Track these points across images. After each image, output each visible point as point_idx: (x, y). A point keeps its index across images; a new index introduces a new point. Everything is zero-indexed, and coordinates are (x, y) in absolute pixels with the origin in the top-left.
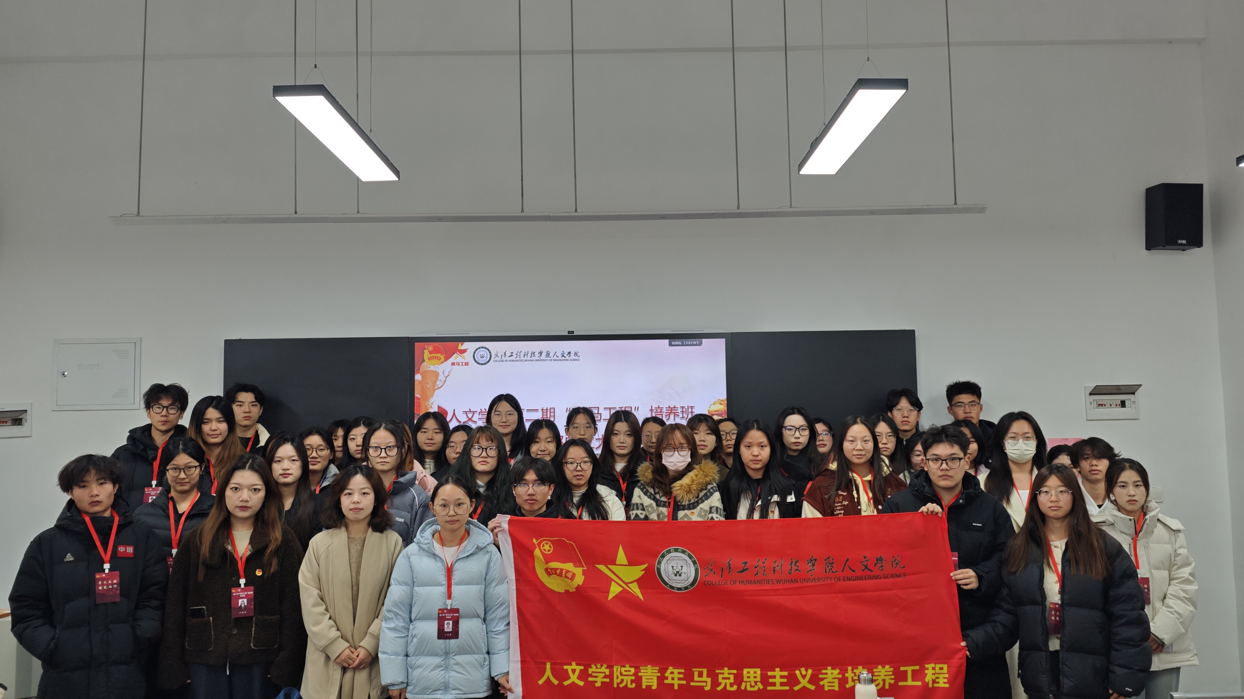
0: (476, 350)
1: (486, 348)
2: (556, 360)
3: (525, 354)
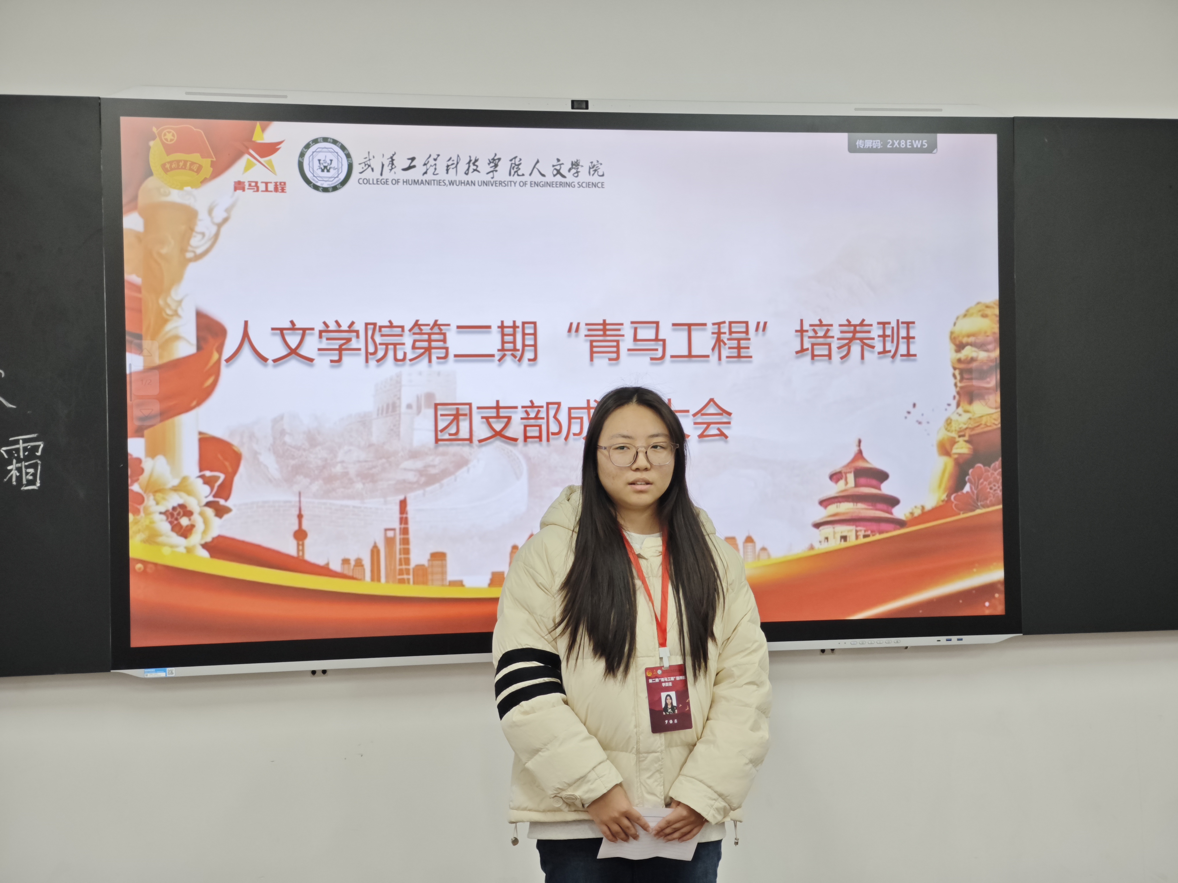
0: (307, 146)
1: (335, 142)
2: (537, 184)
3: (450, 163)
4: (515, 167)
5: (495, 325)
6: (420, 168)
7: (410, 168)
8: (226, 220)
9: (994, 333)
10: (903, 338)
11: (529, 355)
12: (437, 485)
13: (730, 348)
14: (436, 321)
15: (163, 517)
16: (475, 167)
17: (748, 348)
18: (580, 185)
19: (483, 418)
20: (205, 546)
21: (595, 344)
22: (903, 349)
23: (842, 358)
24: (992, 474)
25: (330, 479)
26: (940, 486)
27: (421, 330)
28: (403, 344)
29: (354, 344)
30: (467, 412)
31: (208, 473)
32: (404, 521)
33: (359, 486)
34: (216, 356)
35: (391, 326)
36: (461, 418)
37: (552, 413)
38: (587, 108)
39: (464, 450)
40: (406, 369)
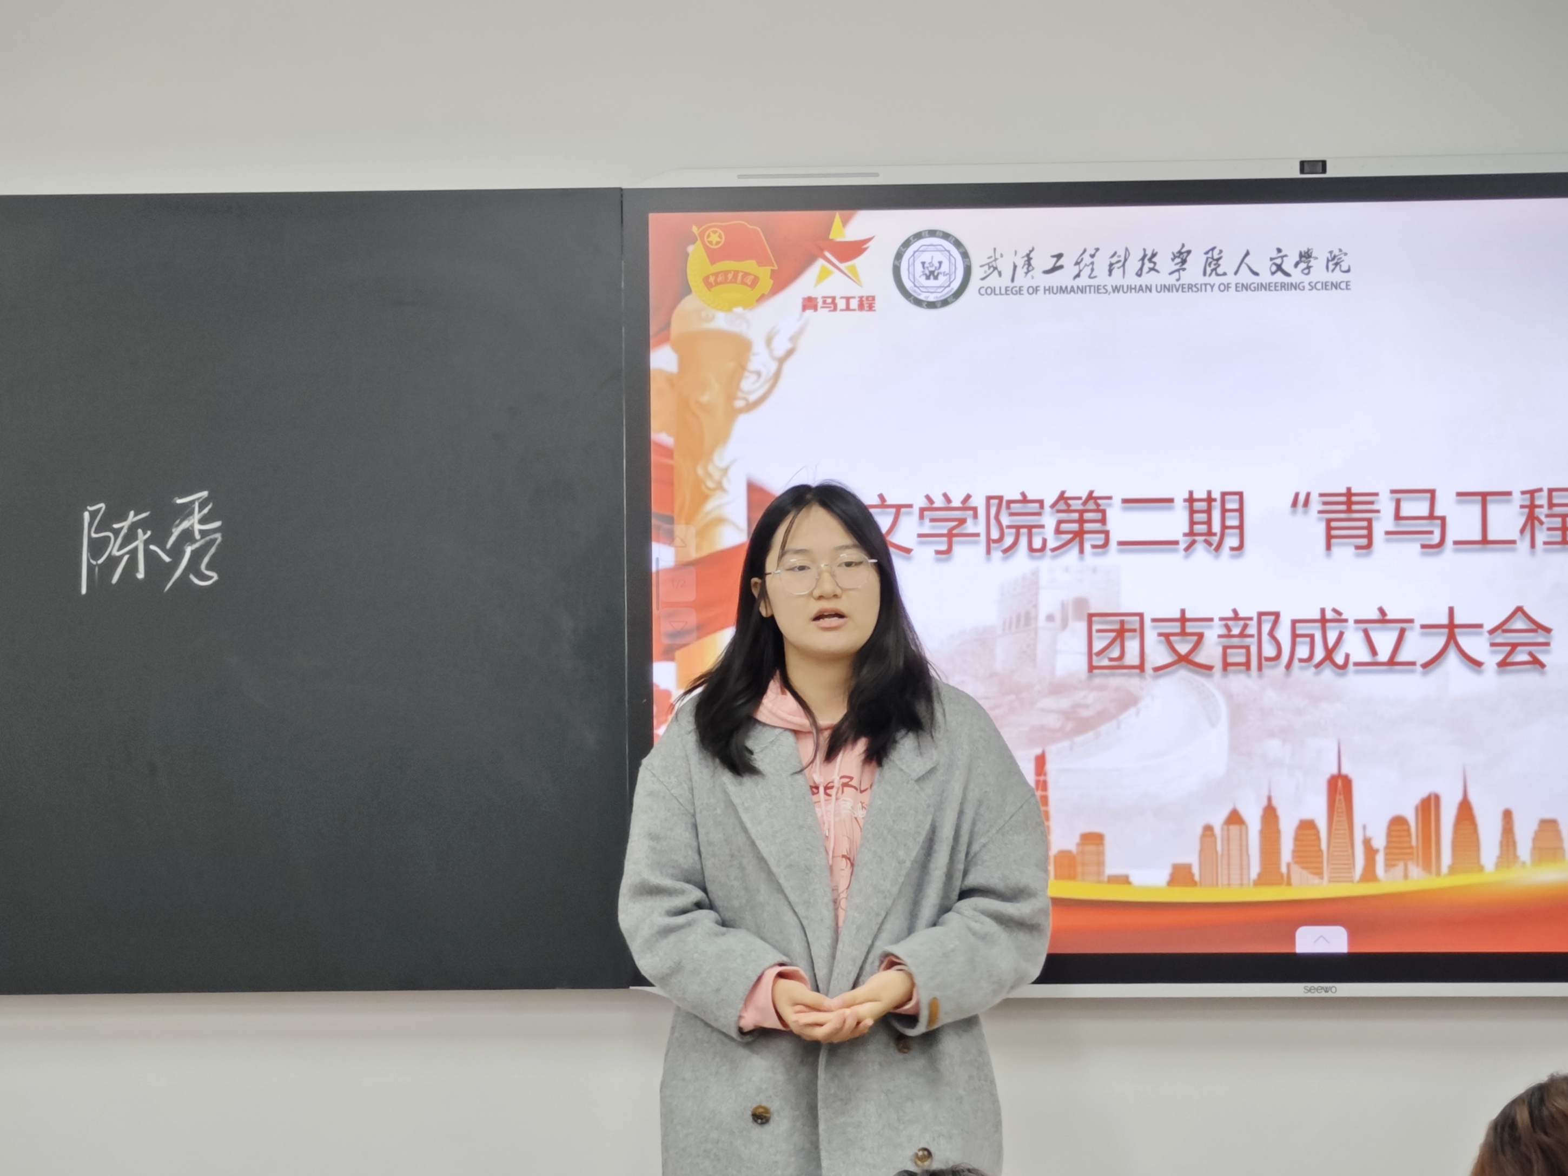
0: (907, 244)
1: (946, 236)
2: (1246, 287)
3: (1114, 260)
4: (1213, 262)
5: (1180, 497)
6: (1070, 269)
7: (1055, 269)
8: (790, 353)
11: (1232, 541)
12: (1091, 734)
13: (1549, 529)
14: (1091, 493)
16: (1151, 265)
18: (1313, 287)
19: (1160, 635)
21: (1333, 524)
27: (1069, 505)
28: (1042, 527)
29: (970, 527)
30: (1137, 626)
35: (1024, 500)
36: (1127, 634)
37: (1266, 628)
38: (1324, 171)
39: (1133, 683)
40: (1046, 564)
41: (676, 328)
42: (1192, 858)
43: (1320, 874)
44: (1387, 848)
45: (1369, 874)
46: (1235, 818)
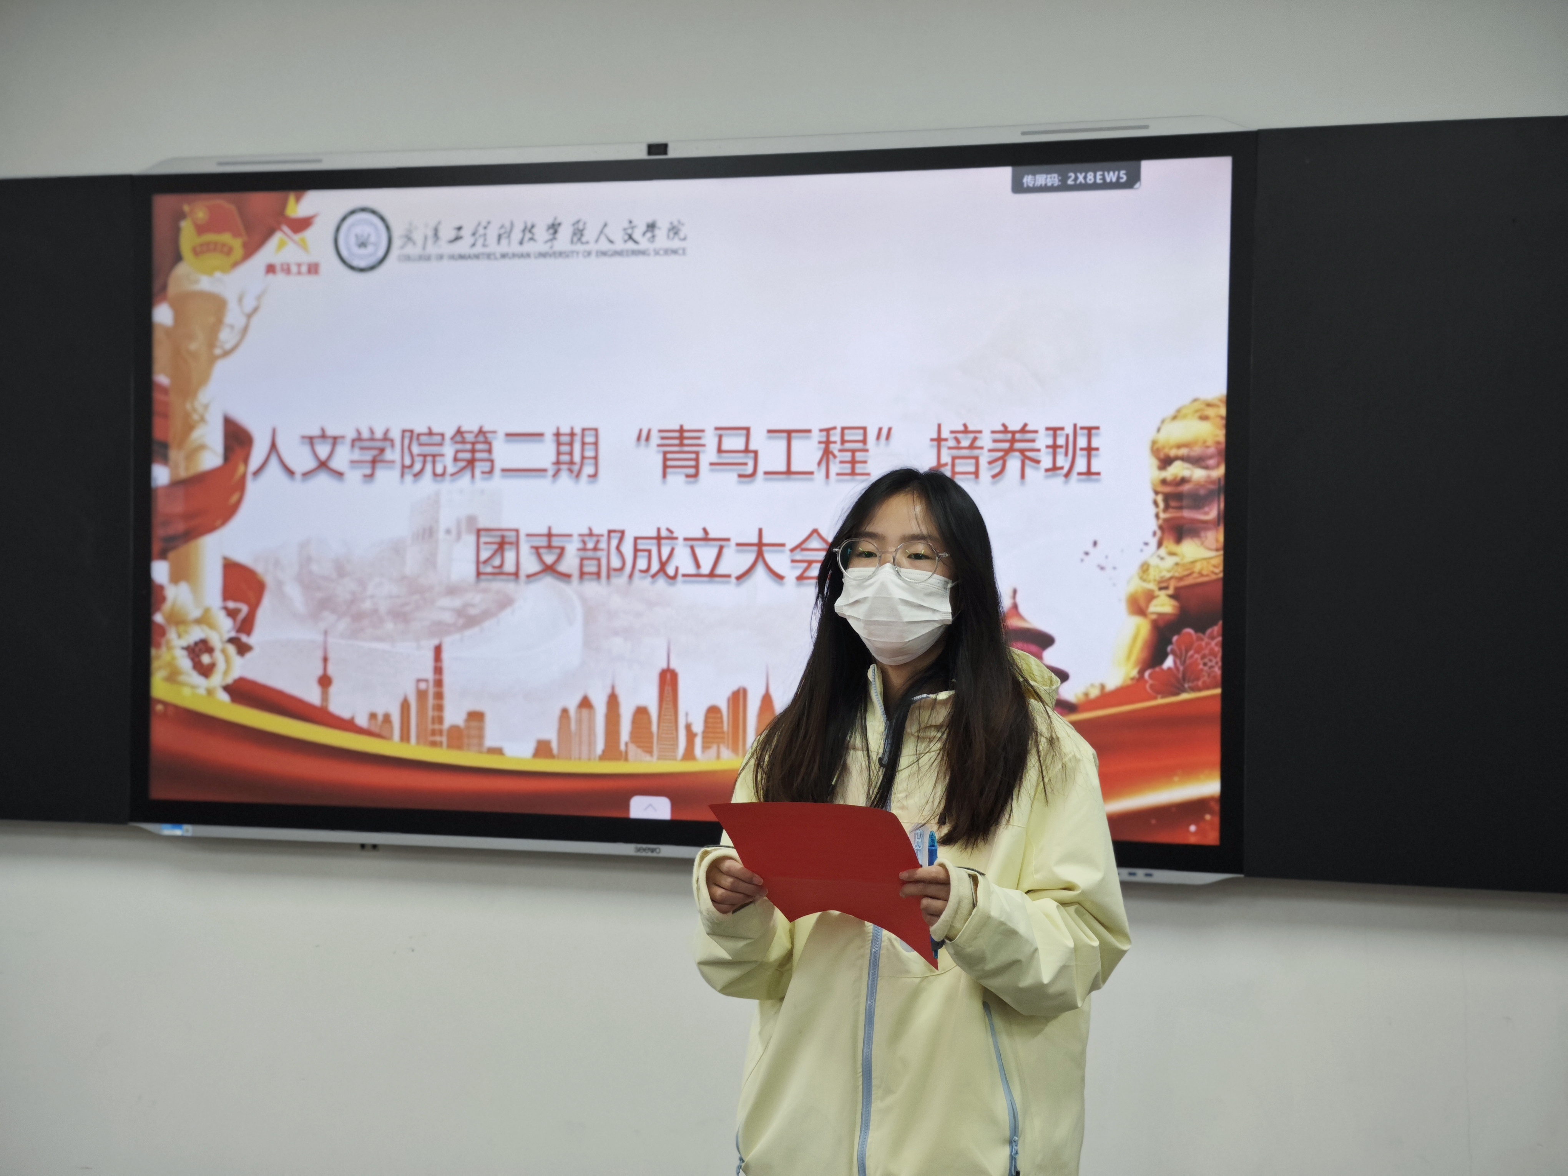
0: (345, 219)
1: (373, 212)
2: (604, 254)
3: (502, 231)
5: (549, 432)
6: (468, 240)
7: (457, 238)
8: (256, 310)
9: (1218, 443)
10: (1082, 449)
11: (589, 470)
12: (476, 629)
13: (842, 462)
14: (480, 428)
15: (185, 653)
16: (531, 236)
17: (865, 462)
18: (657, 253)
19: (532, 547)
20: (227, 689)
21: (669, 456)
22: (1081, 465)
23: (994, 476)
24: (1208, 644)
25: (358, 617)
26: (1128, 657)
27: (463, 438)
28: (442, 455)
29: (389, 455)
30: (514, 540)
31: (231, 605)
32: (438, 670)
33: (389, 626)
34: (241, 469)
35: (430, 433)
36: (506, 547)
38: (666, 153)
39: (509, 587)
40: (446, 486)
41: (173, 289)
42: (551, 734)
43: (650, 752)
44: (704, 732)
45: (689, 754)
46: (585, 703)
